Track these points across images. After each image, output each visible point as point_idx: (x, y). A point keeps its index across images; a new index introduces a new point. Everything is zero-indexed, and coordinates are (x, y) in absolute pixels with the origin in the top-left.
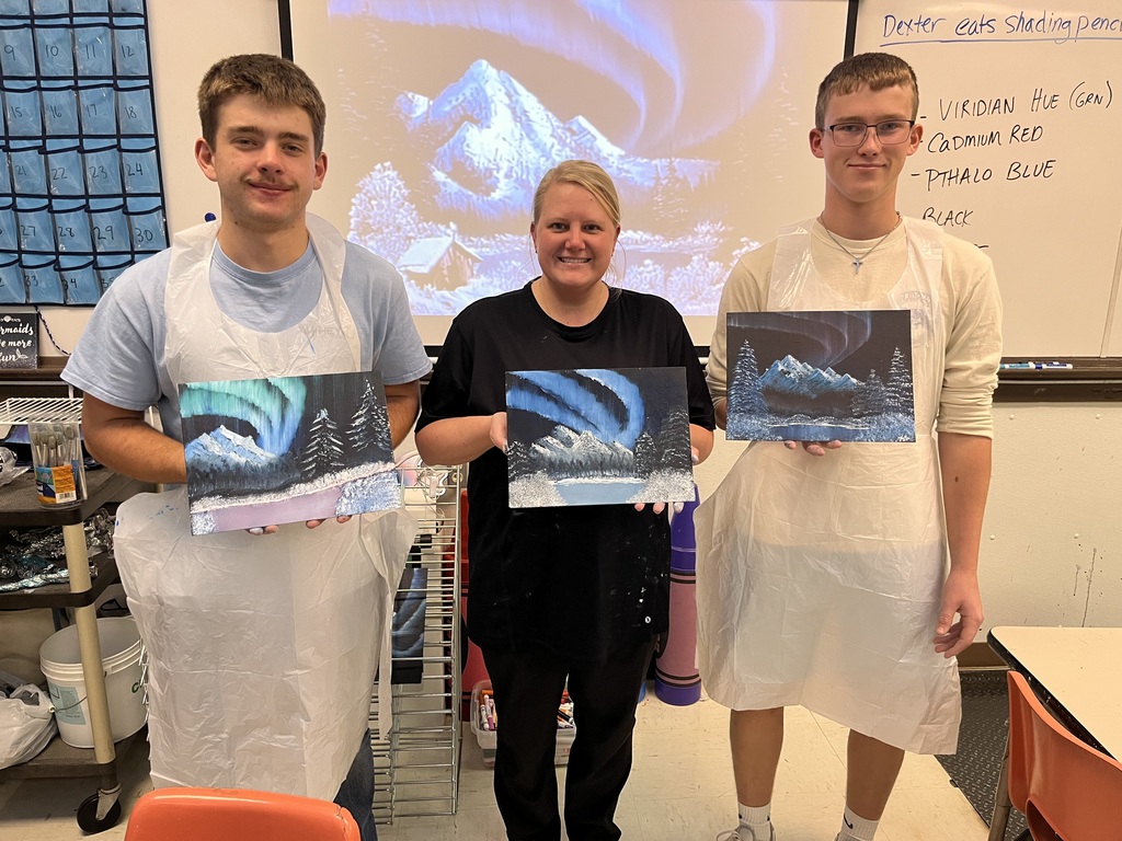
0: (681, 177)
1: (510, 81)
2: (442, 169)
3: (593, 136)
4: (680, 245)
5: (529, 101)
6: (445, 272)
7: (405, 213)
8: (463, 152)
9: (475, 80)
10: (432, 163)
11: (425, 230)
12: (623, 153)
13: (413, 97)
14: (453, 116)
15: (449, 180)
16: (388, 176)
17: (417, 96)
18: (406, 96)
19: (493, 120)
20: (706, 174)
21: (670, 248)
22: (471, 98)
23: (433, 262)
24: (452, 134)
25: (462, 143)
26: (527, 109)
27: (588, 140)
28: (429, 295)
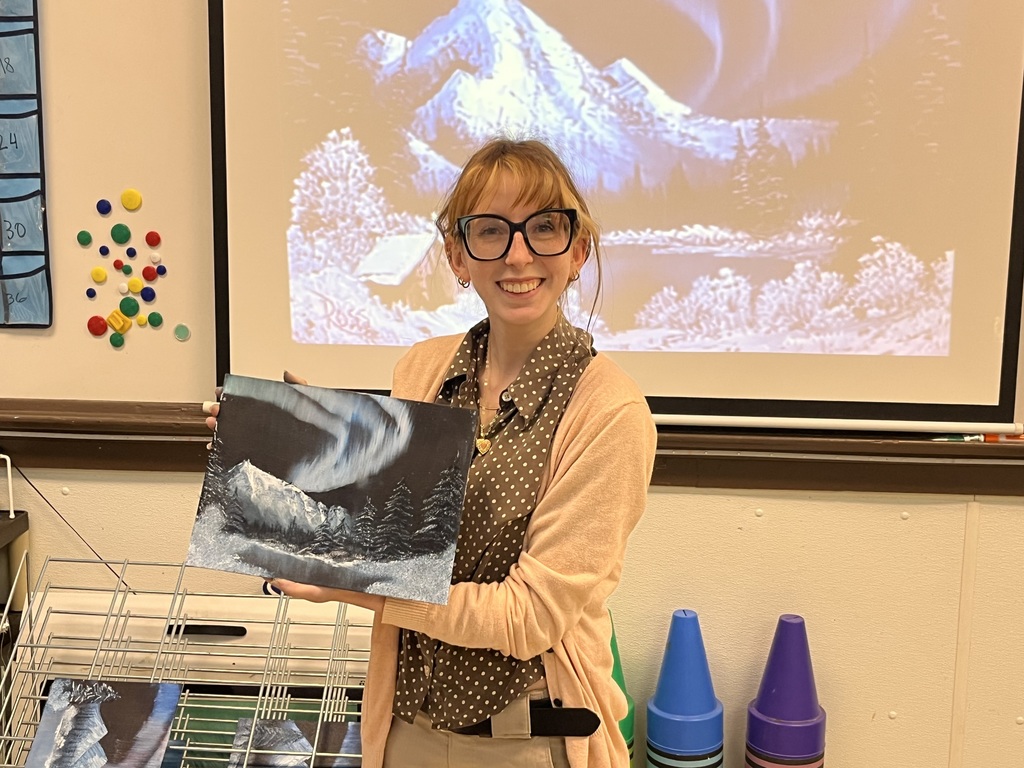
0: (776, 144)
1: (523, 12)
2: (423, 138)
3: (644, 88)
4: (776, 246)
5: (550, 39)
6: (424, 284)
7: (368, 199)
8: (453, 112)
9: (473, 11)
10: (408, 129)
11: (396, 223)
12: (688, 111)
13: (384, 36)
14: (440, 62)
15: (432, 153)
16: (345, 148)
17: (390, 35)
18: (375, 36)
19: (496, 67)
20: (815, 141)
21: (760, 250)
22: (465, 37)
23: (406, 270)
24: (437, 88)
25: (452, 101)
26: (545, 50)
27: (636, 93)
28: (399, 318)
